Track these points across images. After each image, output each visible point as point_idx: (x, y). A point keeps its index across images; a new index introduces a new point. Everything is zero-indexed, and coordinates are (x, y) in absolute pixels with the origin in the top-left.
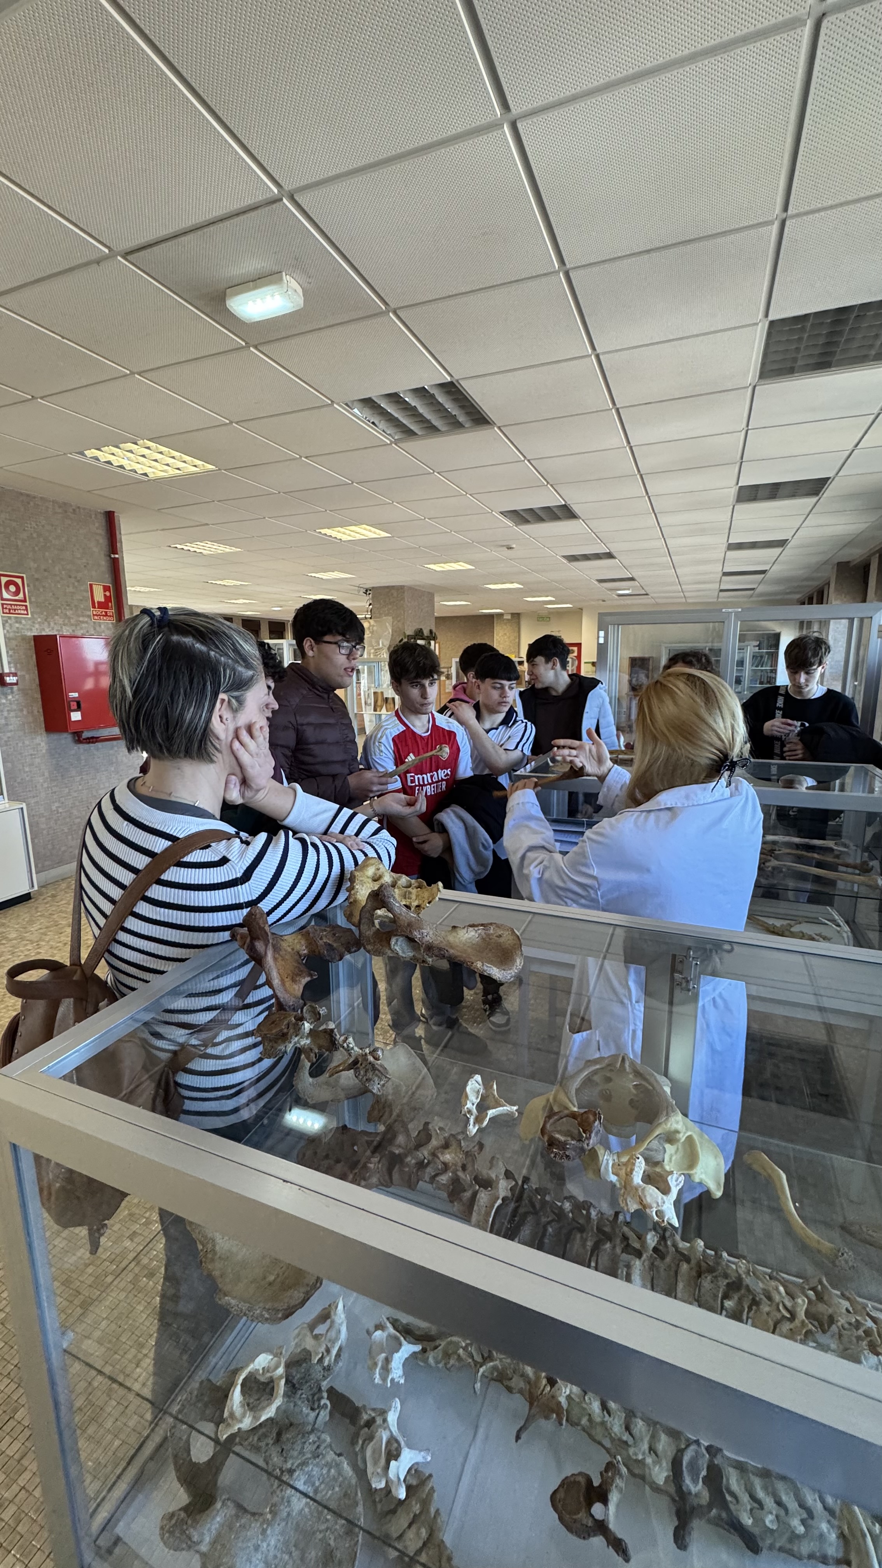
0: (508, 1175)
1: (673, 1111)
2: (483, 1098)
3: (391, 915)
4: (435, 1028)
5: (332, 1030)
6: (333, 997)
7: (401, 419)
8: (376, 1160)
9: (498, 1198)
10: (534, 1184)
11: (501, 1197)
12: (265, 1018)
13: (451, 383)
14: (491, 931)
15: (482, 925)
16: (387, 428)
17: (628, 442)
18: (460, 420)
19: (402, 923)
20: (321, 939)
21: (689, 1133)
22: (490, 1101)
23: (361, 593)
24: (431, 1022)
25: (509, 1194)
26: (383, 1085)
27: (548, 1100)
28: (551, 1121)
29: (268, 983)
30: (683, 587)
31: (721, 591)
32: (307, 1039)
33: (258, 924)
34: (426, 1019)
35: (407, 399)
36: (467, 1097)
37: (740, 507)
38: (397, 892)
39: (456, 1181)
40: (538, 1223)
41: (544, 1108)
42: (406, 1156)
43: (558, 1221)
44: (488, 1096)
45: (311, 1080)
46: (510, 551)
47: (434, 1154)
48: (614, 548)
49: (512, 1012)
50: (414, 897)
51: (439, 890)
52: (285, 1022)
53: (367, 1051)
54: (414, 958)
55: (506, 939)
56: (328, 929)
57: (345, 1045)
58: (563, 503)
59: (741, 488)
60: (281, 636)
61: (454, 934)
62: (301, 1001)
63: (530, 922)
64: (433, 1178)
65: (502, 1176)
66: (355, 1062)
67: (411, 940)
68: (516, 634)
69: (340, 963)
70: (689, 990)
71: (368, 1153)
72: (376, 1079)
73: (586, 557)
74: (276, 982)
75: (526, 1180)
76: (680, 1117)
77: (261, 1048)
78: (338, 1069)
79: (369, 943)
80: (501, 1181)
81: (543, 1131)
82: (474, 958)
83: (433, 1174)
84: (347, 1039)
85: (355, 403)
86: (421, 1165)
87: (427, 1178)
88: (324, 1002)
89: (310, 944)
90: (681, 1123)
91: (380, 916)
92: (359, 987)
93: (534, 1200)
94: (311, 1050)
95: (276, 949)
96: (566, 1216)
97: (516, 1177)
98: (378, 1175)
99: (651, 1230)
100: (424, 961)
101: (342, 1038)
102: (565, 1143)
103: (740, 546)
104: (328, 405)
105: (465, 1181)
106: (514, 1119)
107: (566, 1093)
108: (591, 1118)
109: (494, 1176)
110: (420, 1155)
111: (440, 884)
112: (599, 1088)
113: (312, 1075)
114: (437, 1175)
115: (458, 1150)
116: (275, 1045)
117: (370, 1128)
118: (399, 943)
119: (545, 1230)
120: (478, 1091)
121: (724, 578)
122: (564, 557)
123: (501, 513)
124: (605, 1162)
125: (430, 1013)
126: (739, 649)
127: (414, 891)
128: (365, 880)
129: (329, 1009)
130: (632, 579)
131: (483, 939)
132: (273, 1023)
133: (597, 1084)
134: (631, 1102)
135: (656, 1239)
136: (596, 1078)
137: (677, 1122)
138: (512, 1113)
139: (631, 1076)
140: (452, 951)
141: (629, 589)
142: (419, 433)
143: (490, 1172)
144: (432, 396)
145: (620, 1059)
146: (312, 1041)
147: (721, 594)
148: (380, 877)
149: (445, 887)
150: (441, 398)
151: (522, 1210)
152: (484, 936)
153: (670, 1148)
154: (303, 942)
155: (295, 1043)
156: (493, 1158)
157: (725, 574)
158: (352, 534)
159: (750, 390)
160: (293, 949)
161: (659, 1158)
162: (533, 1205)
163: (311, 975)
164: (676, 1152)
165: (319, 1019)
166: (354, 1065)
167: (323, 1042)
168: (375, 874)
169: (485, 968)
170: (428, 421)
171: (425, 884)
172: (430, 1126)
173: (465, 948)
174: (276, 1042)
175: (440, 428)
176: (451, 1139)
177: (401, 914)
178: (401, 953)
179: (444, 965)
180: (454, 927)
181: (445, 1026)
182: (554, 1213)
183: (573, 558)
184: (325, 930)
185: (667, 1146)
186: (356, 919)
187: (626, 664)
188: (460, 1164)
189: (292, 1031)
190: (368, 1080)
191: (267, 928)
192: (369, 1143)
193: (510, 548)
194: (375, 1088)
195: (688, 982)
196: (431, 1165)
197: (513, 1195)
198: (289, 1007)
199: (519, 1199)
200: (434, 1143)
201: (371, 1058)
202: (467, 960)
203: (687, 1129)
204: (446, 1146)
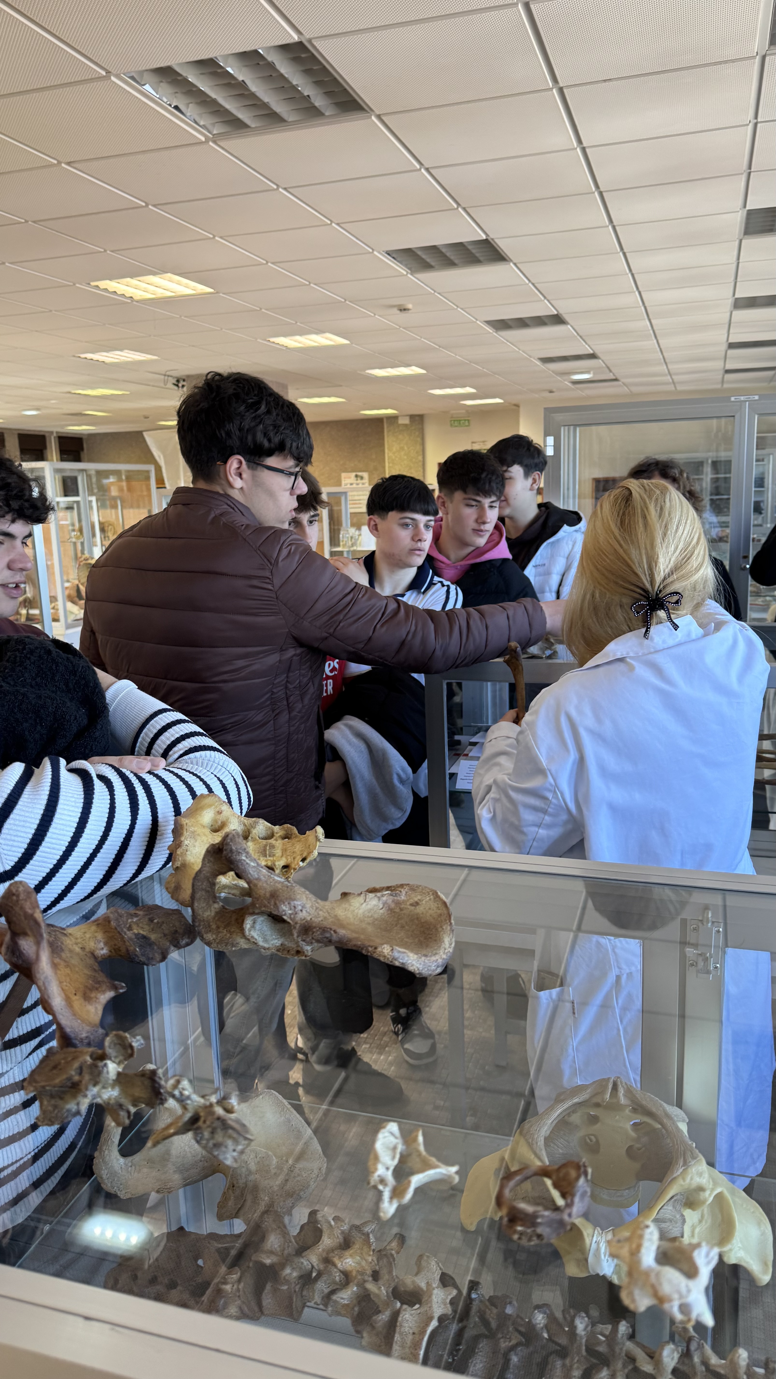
0: (446, 1280)
1: (694, 1158)
2: (404, 1159)
3: (243, 884)
4: (318, 1067)
5: (154, 1072)
6: (153, 1022)
7: (221, 101)
8: (235, 1277)
9: (431, 1318)
10: (486, 1290)
11: (436, 1315)
12: (43, 1061)
13: (300, 44)
14: (403, 897)
15: (388, 888)
16: (200, 115)
17: (580, 141)
18: (317, 104)
19: (262, 892)
20: (130, 928)
21: (719, 1190)
22: (414, 1162)
23: (170, 385)
24: (313, 1059)
25: (449, 1310)
26: (242, 1152)
27: (503, 1159)
28: (512, 1183)
29: (44, 1003)
30: (670, 367)
31: (727, 371)
32: (113, 1087)
33: (22, 908)
34: (305, 1054)
35: (229, 69)
36: (377, 1158)
37: (749, 242)
38: (250, 846)
39: (365, 1298)
40: (495, 1352)
41: (498, 1170)
42: (283, 1266)
43: (528, 1343)
44: (409, 1155)
45: (122, 1160)
46: (404, 315)
47: (327, 1261)
48: (563, 308)
49: (439, 1033)
50: (278, 852)
51: (317, 839)
52: (76, 1065)
53: (213, 1099)
54: (282, 948)
55: (427, 908)
56: (141, 913)
57: (176, 1093)
58: (484, 237)
59: (750, 213)
60: (39, 455)
61: (345, 905)
62: (101, 1031)
63: (464, 881)
64: (327, 1298)
65: (436, 1283)
66: (195, 1119)
67: (277, 919)
68: (419, 447)
69: (162, 965)
70: (708, 972)
71: (223, 1269)
72: (230, 1143)
73: (522, 323)
74: (57, 1001)
75: (474, 1285)
76: (703, 1166)
77: (35, 1109)
78: (166, 1133)
79: (209, 928)
80: (435, 1291)
81: (499, 1201)
82: (378, 941)
83: (326, 1291)
84: (178, 1082)
85: (145, 74)
86: (307, 1279)
87: (317, 1298)
88: (137, 1030)
89: (111, 938)
90: (706, 1175)
91: (225, 887)
92: (195, 1002)
93: (487, 1316)
94: (121, 1106)
95: (56, 949)
96: (538, 1336)
97: (458, 1281)
98: (238, 1302)
99: (668, 1342)
100: (298, 952)
101: (171, 1082)
102: (534, 1216)
103: (752, 303)
104: (101, 78)
105: (377, 1296)
106: (453, 1188)
107: (530, 1146)
108: (573, 1173)
109: (423, 1285)
110: (305, 1263)
111: (320, 830)
112: (581, 1133)
113: (125, 1153)
114: (333, 1292)
115: (365, 1249)
116: (60, 1102)
117: (222, 1229)
118: (258, 926)
119: (507, 1361)
120: (394, 1148)
121: (731, 352)
122: (489, 323)
123: (389, 253)
124: (594, 1246)
125: (310, 1044)
126: (757, 460)
127: (278, 844)
128: (199, 830)
129: (147, 1038)
130: (593, 356)
131: (391, 910)
132: (55, 1067)
133: (577, 1127)
134: (630, 1151)
135: (676, 1356)
136: (576, 1118)
137: (700, 1174)
138: (450, 1177)
139: (627, 1111)
140: (342, 932)
141: (588, 372)
142: (253, 126)
143: (416, 1279)
144: (271, 66)
145: (610, 1086)
146: (123, 1092)
147: (729, 377)
148: (223, 825)
149: (327, 836)
150: (285, 68)
151: (468, 1334)
152: (393, 906)
153: (691, 1216)
154: (100, 936)
155: (94, 1097)
156: (421, 1257)
157: (732, 346)
158: (151, 288)
159: (758, 60)
160: (83, 949)
161: (675, 1232)
162: (485, 1322)
163: (115, 988)
164: (700, 1221)
165: (131, 1055)
166: (193, 1123)
167: (140, 1091)
168: (215, 821)
169: (396, 954)
170: (265, 106)
171: (295, 830)
172: (319, 1216)
173: (364, 925)
174: (61, 1098)
175: (285, 115)
176: (354, 1233)
177: (258, 879)
178: (261, 943)
179: (331, 957)
180: (345, 895)
181: (335, 1063)
182: (520, 1333)
183: (502, 325)
184: (136, 915)
185: (687, 1213)
186: (186, 893)
187: (589, 488)
188: (369, 1272)
189: (87, 1077)
190: (217, 1146)
191: (38, 915)
192: (223, 1254)
193: (403, 309)
194: (229, 1158)
195: (706, 960)
196: (324, 1278)
197: (455, 1311)
198: (81, 1041)
199: (464, 1315)
200: (327, 1241)
201: (219, 1111)
202: (367, 943)
203: (715, 1184)
204: (346, 1244)
